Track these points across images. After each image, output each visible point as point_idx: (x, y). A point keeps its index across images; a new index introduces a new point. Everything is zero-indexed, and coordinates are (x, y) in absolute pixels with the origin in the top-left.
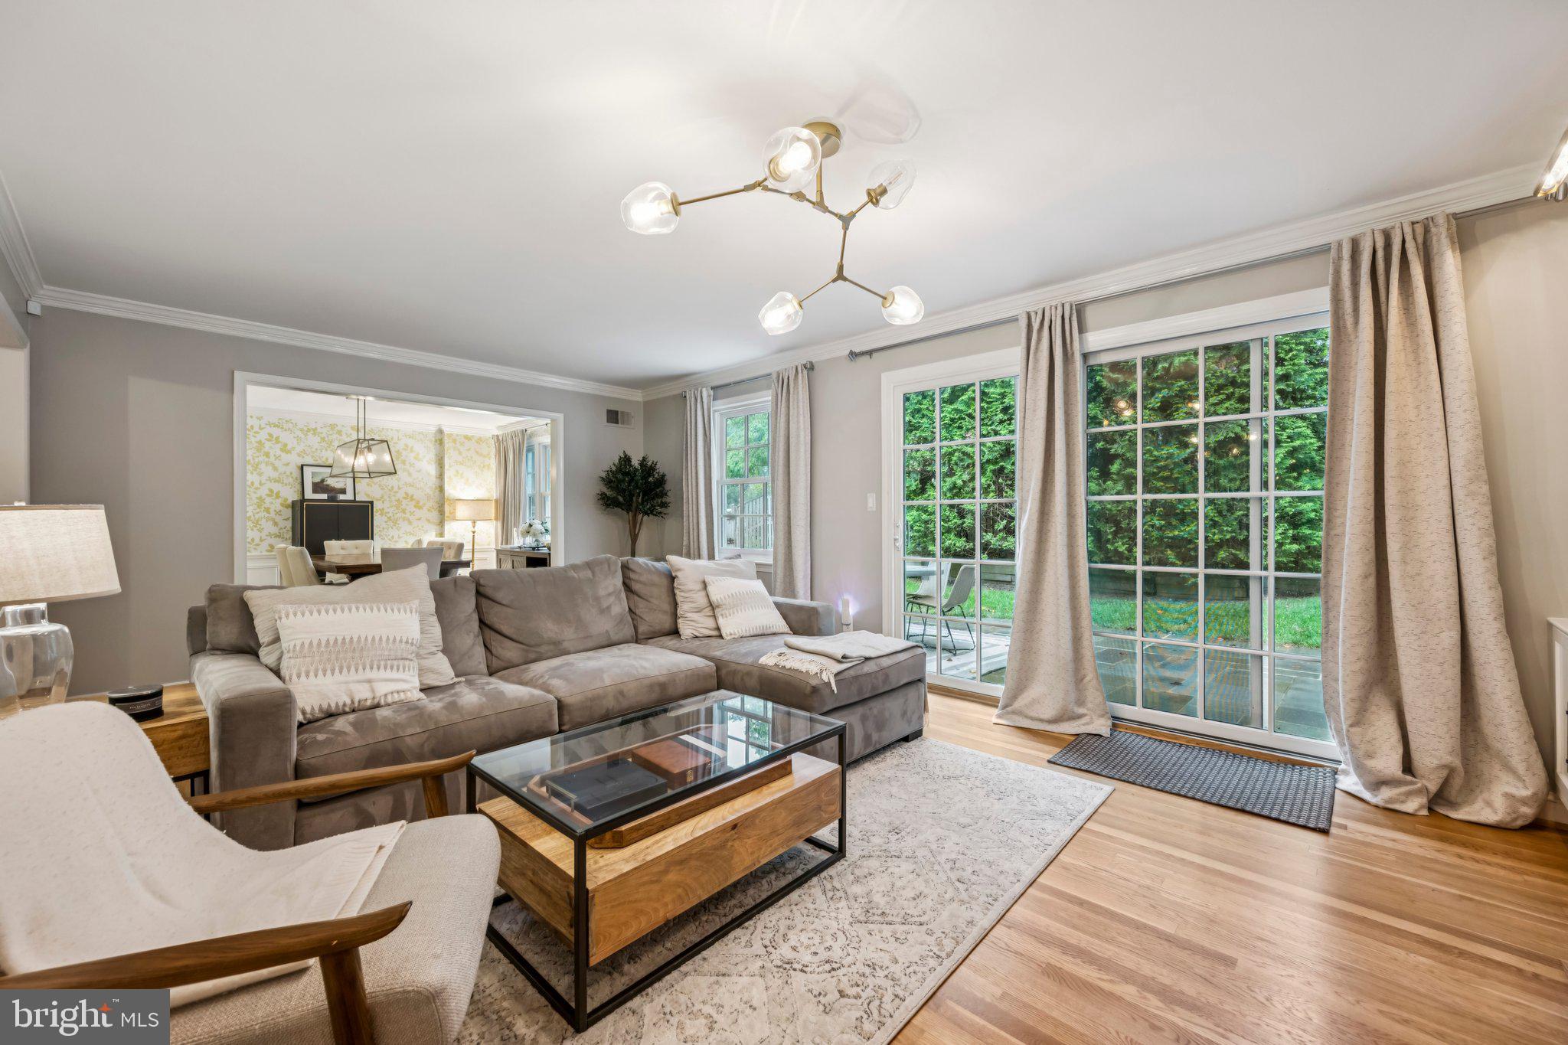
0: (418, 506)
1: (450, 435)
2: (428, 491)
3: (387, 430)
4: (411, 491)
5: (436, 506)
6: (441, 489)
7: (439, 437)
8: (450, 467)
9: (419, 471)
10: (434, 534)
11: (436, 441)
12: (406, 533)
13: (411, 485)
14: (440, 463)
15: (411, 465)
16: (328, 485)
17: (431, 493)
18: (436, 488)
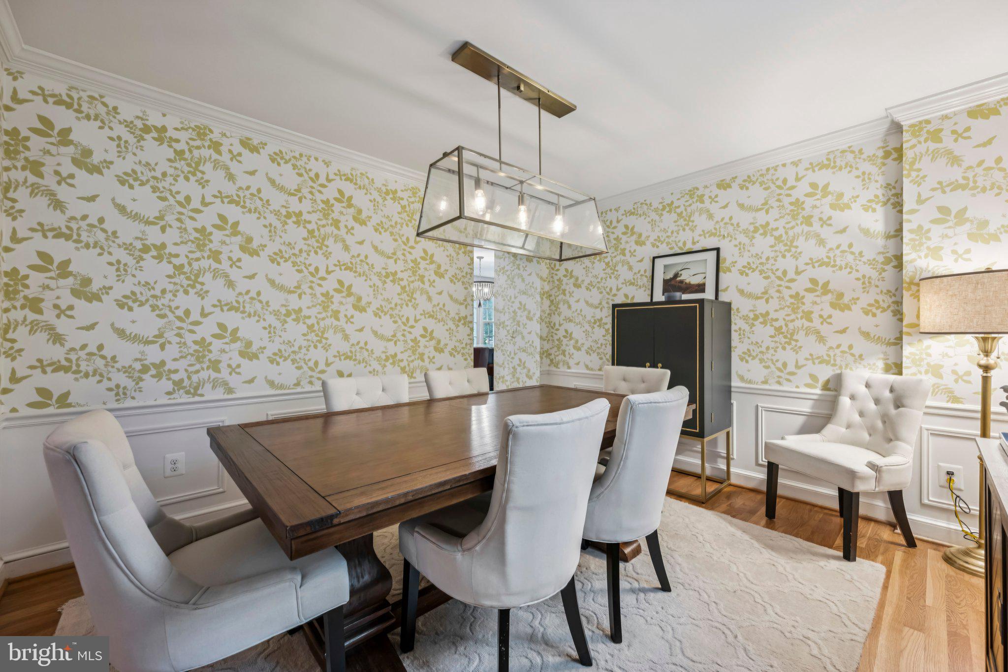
0: (840, 303)
1: (918, 128)
2: (867, 270)
3: (775, 168)
4: (823, 274)
5: (887, 301)
6: (898, 261)
7: (893, 144)
8: (920, 201)
9: (843, 231)
10: (880, 364)
11: (887, 155)
12: (812, 358)
13: (823, 264)
14: (896, 202)
15: (825, 222)
16: (682, 282)
17: (874, 274)
18: (887, 261)
